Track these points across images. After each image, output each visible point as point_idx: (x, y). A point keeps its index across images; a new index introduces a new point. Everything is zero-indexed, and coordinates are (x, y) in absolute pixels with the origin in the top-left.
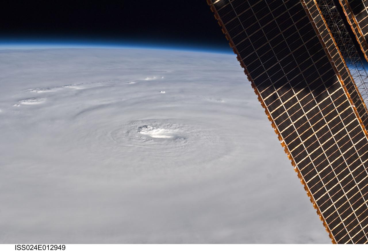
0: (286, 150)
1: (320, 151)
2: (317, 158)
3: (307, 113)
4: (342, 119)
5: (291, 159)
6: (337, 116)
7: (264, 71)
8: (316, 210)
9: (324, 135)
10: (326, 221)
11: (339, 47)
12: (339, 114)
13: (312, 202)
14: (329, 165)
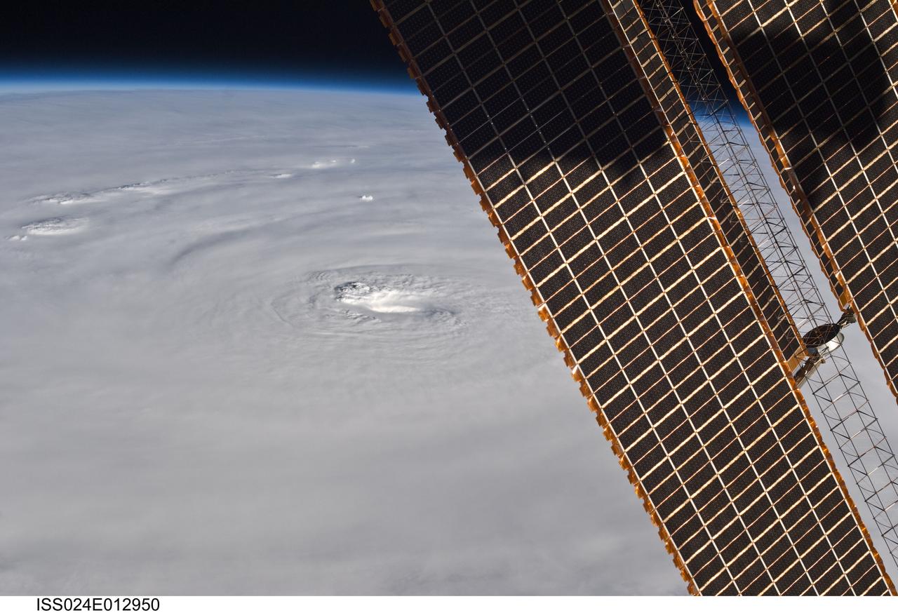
0: (551, 329)
1: (634, 328)
2: (625, 346)
3: (600, 236)
4: (686, 251)
5: (562, 349)
6: (674, 243)
7: (495, 135)
8: (626, 472)
9: (642, 289)
10: (650, 499)
11: (676, 76)
12: (678, 239)
13: (615, 453)
14: (656, 363)
